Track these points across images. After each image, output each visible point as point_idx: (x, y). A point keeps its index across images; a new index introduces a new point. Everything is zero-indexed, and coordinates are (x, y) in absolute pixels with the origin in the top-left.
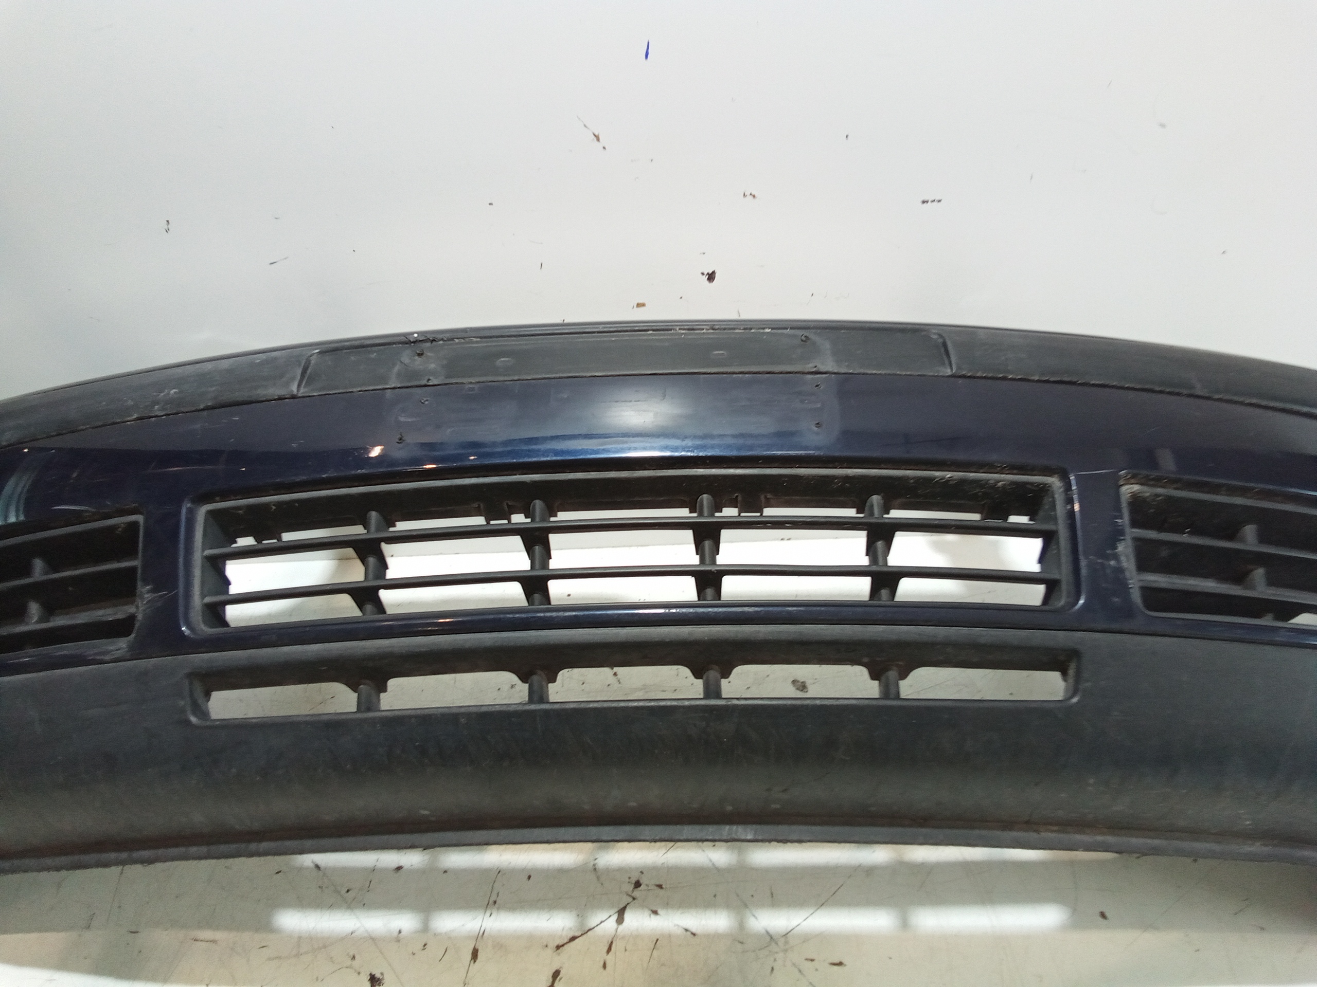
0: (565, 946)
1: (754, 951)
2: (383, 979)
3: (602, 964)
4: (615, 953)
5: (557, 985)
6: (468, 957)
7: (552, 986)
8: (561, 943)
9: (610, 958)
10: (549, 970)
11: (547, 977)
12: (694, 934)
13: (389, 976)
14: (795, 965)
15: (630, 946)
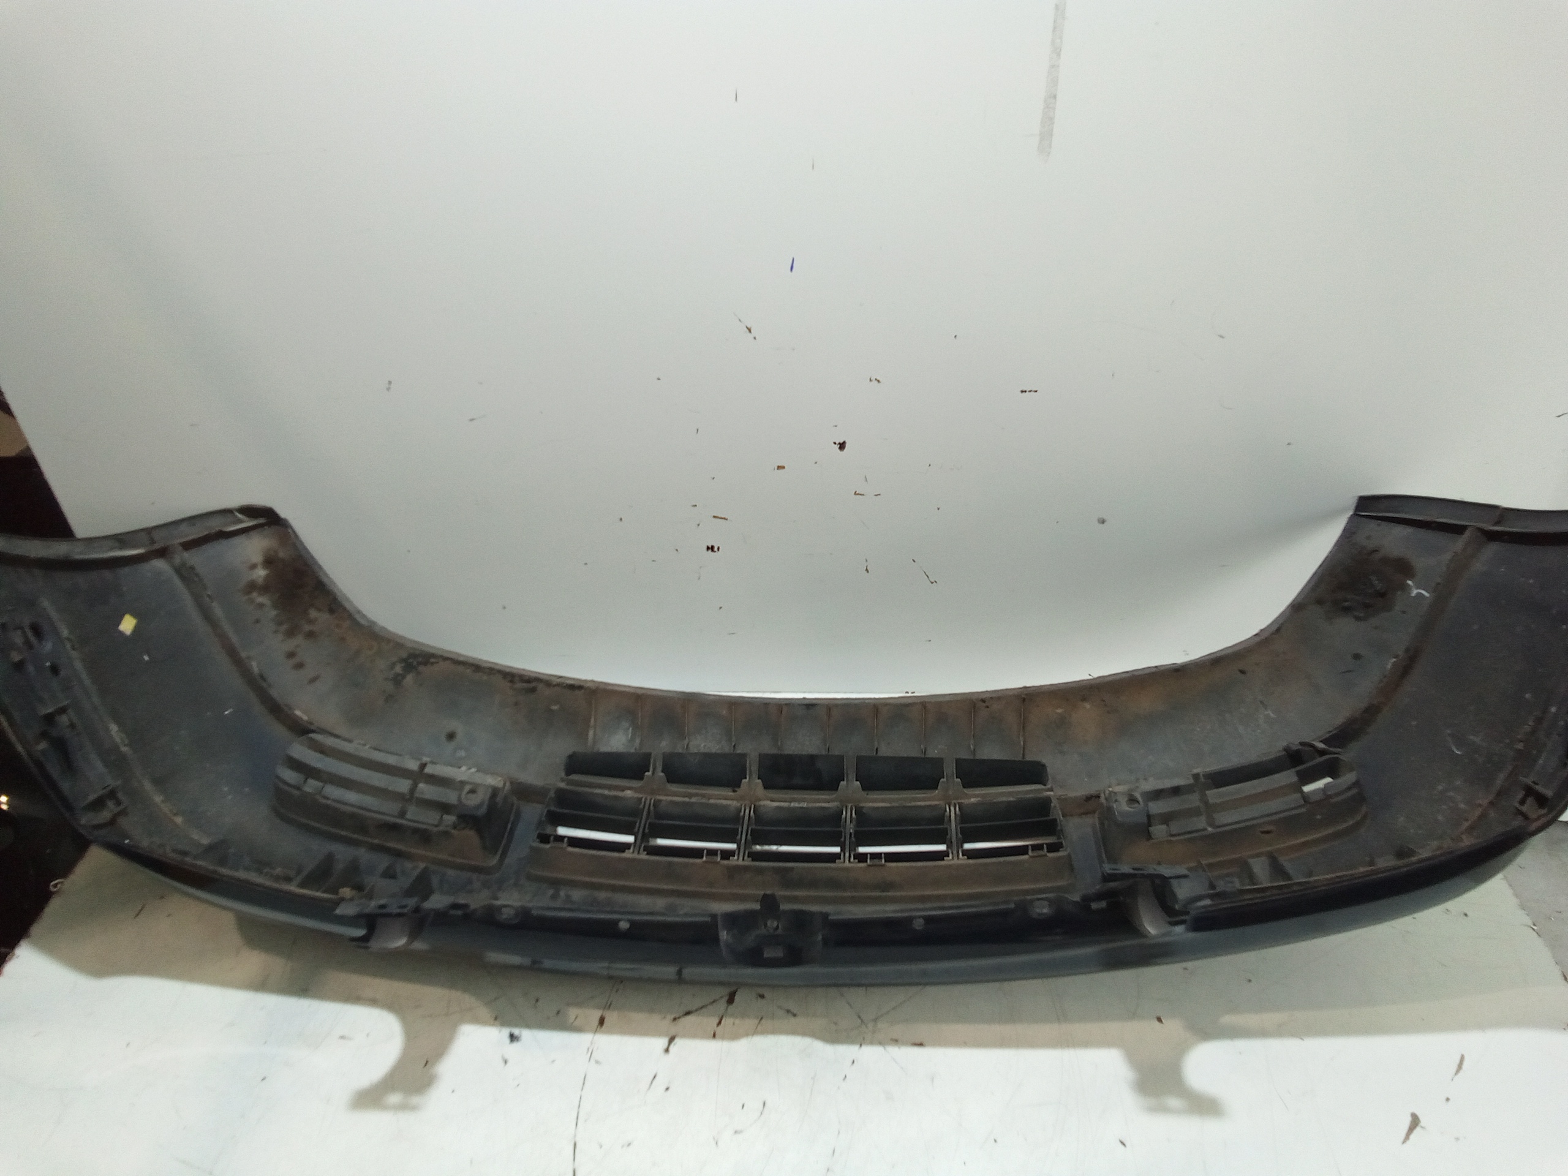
0: (681, 1019)
1: (845, 1030)
2: (520, 1036)
3: (712, 1034)
4: (725, 1026)
5: (672, 1048)
6: (596, 1022)
7: (667, 1050)
8: (677, 1016)
9: (719, 1031)
10: (666, 1035)
11: (663, 1042)
12: (795, 1015)
13: (526, 1034)
14: (880, 1043)
15: (737, 1021)
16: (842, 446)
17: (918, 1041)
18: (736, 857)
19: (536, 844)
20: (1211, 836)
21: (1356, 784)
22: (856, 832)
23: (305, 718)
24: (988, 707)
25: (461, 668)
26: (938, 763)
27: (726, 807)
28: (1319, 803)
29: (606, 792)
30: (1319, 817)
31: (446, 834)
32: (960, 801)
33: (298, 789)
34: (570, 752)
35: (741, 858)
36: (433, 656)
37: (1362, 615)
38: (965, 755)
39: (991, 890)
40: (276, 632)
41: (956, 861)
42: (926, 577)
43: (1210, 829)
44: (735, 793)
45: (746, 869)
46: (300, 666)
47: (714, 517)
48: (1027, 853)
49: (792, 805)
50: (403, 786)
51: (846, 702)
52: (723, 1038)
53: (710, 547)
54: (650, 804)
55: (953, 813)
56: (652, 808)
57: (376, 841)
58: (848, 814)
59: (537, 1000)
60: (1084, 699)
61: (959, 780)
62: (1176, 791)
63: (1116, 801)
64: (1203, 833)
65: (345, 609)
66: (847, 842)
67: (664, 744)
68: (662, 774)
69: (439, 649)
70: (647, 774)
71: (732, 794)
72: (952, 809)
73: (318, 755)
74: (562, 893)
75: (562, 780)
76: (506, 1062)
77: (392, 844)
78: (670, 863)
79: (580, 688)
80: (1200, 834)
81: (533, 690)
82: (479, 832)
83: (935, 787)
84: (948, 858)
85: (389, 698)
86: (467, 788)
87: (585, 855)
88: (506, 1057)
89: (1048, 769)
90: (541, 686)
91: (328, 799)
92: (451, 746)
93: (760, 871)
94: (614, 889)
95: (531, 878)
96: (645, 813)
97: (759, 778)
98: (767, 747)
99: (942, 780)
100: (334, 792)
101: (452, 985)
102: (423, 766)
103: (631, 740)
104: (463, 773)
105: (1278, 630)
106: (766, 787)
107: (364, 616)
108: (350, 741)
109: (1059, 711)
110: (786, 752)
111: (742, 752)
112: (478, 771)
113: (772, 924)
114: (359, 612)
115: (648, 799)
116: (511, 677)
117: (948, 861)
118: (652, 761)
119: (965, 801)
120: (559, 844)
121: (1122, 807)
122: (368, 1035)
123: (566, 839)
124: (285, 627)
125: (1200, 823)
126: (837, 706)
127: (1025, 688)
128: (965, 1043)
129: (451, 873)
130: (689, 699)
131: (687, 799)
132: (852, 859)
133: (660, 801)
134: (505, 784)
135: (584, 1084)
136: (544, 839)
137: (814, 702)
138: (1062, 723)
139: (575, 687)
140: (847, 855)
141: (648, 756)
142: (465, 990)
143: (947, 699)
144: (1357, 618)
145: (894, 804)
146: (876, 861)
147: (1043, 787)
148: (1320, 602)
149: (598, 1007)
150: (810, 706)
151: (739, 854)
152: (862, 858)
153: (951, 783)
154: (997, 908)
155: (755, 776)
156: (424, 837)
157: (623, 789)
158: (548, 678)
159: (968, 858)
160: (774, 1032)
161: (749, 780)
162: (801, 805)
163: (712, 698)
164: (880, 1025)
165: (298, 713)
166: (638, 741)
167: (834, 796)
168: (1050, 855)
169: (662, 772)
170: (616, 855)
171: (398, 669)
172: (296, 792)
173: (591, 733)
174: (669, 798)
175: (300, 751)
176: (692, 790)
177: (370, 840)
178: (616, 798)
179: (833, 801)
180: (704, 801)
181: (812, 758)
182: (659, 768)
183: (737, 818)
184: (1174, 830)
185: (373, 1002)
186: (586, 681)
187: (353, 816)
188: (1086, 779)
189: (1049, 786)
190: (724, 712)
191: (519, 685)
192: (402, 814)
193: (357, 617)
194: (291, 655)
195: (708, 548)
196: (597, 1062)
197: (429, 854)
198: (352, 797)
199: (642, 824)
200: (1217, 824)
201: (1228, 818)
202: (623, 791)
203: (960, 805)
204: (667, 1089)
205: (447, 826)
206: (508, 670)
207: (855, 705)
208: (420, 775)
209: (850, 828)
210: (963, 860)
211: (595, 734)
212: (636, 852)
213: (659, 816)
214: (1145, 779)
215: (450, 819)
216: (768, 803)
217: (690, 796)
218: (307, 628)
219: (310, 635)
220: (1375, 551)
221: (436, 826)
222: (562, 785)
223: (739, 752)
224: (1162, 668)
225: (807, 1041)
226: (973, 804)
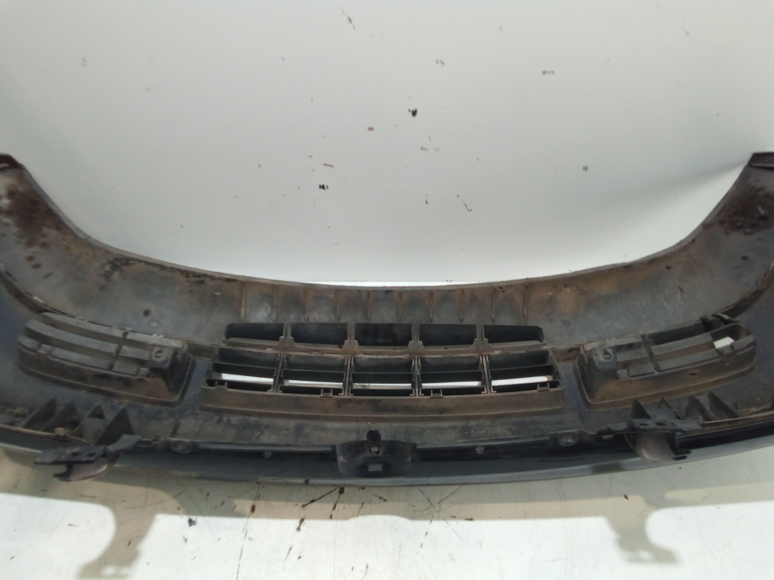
0: (308, 505)
1: (420, 511)
2: (196, 521)
3: (330, 516)
4: (338, 510)
5: (302, 527)
6: (249, 509)
7: (299, 529)
8: (305, 504)
9: (334, 513)
10: (298, 518)
11: (296, 522)
12: (385, 501)
13: (200, 520)
14: (444, 519)
15: (346, 506)
16: (414, 113)
17: (470, 518)
18: (343, 394)
19: (206, 387)
20: (657, 377)
21: (753, 343)
22: (421, 374)
23: (41, 301)
24: (504, 292)
25: (151, 268)
26: (472, 328)
27: (335, 358)
28: (729, 356)
29: (254, 350)
30: (728, 364)
31: (141, 380)
32: (489, 353)
33: (34, 351)
34: (228, 323)
35: (346, 394)
36: (131, 259)
37: (748, 231)
38: (489, 323)
39: (512, 412)
40: (19, 242)
41: (489, 394)
42: (466, 207)
43: (656, 372)
44: (340, 349)
45: (350, 400)
46: (37, 266)
47: (325, 165)
48: (536, 389)
49: (379, 357)
50: (111, 348)
51: (411, 289)
52: (337, 519)
53: (322, 186)
54: (284, 358)
55: (485, 361)
56: (285, 360)
57: (93, 386)
58: (416, 363)
59: (208, 495)
60: (566, 286)
61: (487, 339)
62: (630, 346)
63: (596, 355)
64: (653, 375)
65: (68, 228)
66: (417, 382)
67: (292, 317)
68: (292, 337)
69: (136, 255)
70: (281, 337)
71: (339, 349)
72: (484, 358)
73: (50, 327)
74: (225, 419)
75: (224, 342)
76: (186, 540)
77: (103, 388)
78: (299, 398)
79: (234, 280)
80: (649, 375)
81: (202, 282)
82: (165, 379)
83: (471, 342)
84: (484, 392)
85: (102, 288)
86: (156, 349)
87: (240, 393)
88: (186, 537)
89: (544, 332)
90: (207, 280)
91: (56, 358)
92: (146, 320)
93: (359, 402)
94: (261, 415)
95: (202, 408)
96: (280, 365)
97: (356, 340)
98: (360, 319)
99: (476, 339)
100: (61, 353)
101: (149, 484)
102: (126, 334)
103: (270, 315)
104: (154, 339)
105: (693, 241)
106: (361, 344)
107: (82, 232)
108: (73, 317)
109: (550, 294)
110: (372, 322)
111: (344, 322)
112: (164, 337)
113: (375, 449)
114: (78, 229)
115: (282, 354)
116: (186, 273)
117: (484, 394)
118: (284, 329)
119: (492, 353)
120: (222, 387)
121: (600, 358)
122: (88, 523)
123: (226, 383)
124: (24, 240)
125: (650, 368)
126: (405, 291)
127: (527, 279)
128: (501, 517)
129: (147, 406)
130: (308, 288)
131: (308, 354)
132: (420, 394)
133: (291, 355)
134: (183, 346)
135: (241, 555)
136: (211, 383)
137: (391, 289)
138: (551, 301)
139: (231, 280)
140: (417, 390)
141: (281, 326)
142: (158, 487)
143: (478, 286)
144: (746, 233)
145: (446, 356)
146: (437, 395)
147: (540, 343)
148: (722, 222)
149: (250, 498)
150: (388, 291)
151: (345, 391)
152: (427, 392)
153: (481, 341)
154: (536, 440)
155: (353, 337)
156: (127, 383)
157: (265, 347)
158: (211, 274)
159: (497, 392)
160: (372, 513)
161: (350, 341)
162: (384, 357)
163: (324, 287)
164: (444, 506)
165: (36, 298)
166: (274, 315)
167: (405, 350)
168: (552, 390)
169: (292, 336)
170: (261, 393)
171: (108, 268)
172: (34, 354)
173: (243, 310)
174: (297, 353)
175: (37, 325)
176: (312, 347)
177: (89, 386)
178: (261, 354)
179: (404, 353)
180: (320, 355)
181: (390, 326)
182: (289, 333)
183: (342, 366)
184: (633, 373)
185: (92, 499)
186: (239, 276)
187: (75, 369)
188: (566, 337)
189: (544, 342)
190: (332, 296)
191: (193, 279)
192: (111, 367)
193: (77, 233)
194: (30, 259)
195: (320, 186)
196: (250, 539)
197: (131, 394)
198: (74, 356)
199: (278, 371)
200: (661, 369)
201: (667, 365)
202: (265, 349)
203: (489, 355)
204: (300, 558)
205: (142, 375)
206: (184, 269)
207: (418, 291)
208: (124, 340)
209: (418, 372)
210: (494, 393)
211: (245, 311)
212: (275, 391)
213: (290, 365)
214: (610, 338)
215: (145, 370)
216: (362, 355)
217: (310, 351)
218: (41, 240)
219: (44, 245)
220: (762, 189)
221: (135, 375)
222: (223, 346)
223: (342, 322)
224: (617, 266)
225: (395, 518)
226: (497, 355)
